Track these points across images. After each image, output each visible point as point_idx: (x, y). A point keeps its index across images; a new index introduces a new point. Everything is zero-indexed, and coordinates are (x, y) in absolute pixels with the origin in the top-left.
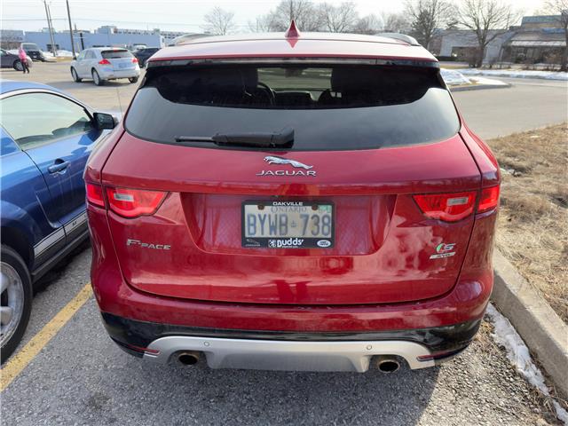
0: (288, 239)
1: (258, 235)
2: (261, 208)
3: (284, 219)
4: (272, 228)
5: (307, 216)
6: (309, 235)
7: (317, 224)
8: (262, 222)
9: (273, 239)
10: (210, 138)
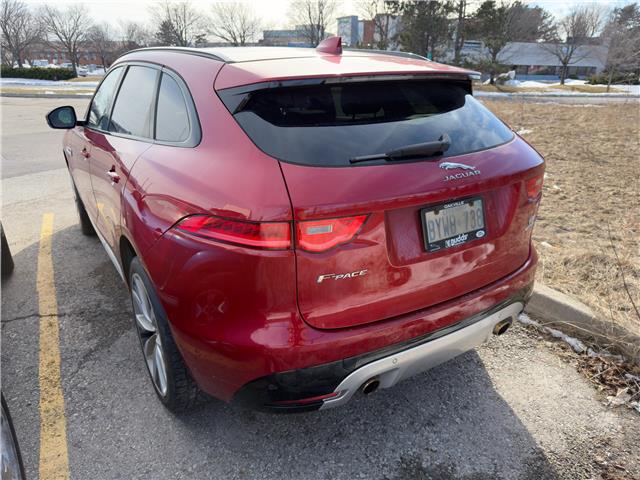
0: (457, 236)
1: (437, 239)
2: (437, 213)
3: (452, 220)
4: (446, 229)
5: (467, 213)
6: (470, 229)
7: (474, 218)
8: (438, 225)
9: (447, 239)
10: (384, 155)
